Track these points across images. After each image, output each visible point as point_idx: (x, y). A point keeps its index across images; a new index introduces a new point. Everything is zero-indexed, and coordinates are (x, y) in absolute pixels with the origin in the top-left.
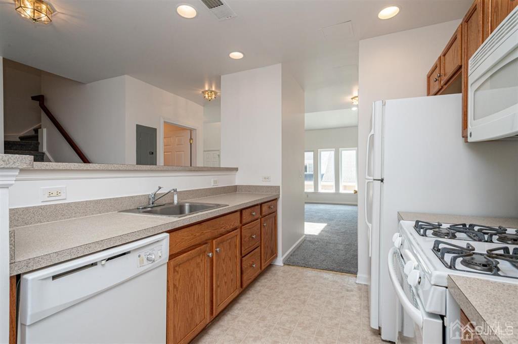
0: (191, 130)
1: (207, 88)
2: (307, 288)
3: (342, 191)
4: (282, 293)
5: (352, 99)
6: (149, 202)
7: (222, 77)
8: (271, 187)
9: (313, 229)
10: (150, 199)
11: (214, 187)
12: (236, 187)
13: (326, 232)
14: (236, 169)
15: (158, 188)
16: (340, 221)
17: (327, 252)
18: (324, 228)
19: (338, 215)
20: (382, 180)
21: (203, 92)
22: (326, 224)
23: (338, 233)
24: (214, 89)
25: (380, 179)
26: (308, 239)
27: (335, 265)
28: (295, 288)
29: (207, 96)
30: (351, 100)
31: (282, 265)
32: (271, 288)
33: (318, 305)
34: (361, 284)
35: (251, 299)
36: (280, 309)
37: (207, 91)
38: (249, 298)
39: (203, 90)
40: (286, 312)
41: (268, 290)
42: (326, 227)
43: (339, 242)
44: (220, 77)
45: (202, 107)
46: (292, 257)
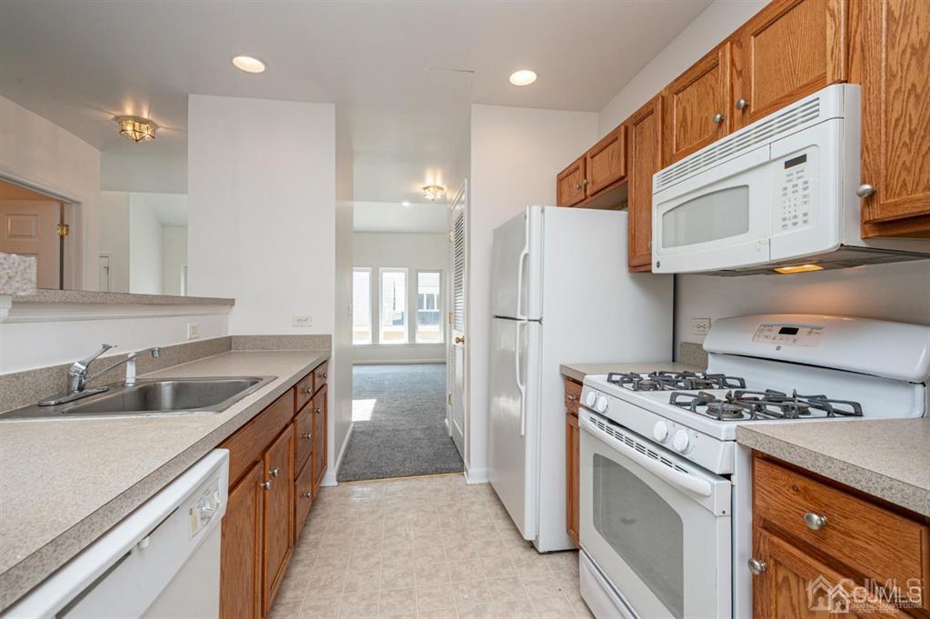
0: (63, 204)
1: (129, 111)
2: (400, 513)
3: (382, 341)
4: (361, 532)
5: (425, 188)
6: (69, 386)
7: (191, 97)
8: (315, 336)
9: (362, 410)
10: (71, 378)
11: (192, 341)
12: (230, 339)
13: (382, 412)
14: (231, 302)
15: (101, 348)
16: (395, 392)
17: (402, 447)
18: (375, 408)
19: (387, 382)
20: (540, 321)
21: (117, 118)
22: (374, 401)
23: (403, 412)
24: (145, 116)
25: (538, 318)
26: (360, 430)
27: (426, 465)
28: (381, 517)
29: (129, 128)
30: (423, 191)
31: (336, 483)
32: (337, 529)
33: (431, 534)
34: (475, 485)
35: (307, 562)
36: (373, 560)
37: (128, 117)
38: (302, 560)
39: (118, 114)
40: (386, 563)
41: (332, 535)
42: (376, 404)
43: (412, 427)
44: (187, 96)
45: (99, 152)
46: (346, 467)
